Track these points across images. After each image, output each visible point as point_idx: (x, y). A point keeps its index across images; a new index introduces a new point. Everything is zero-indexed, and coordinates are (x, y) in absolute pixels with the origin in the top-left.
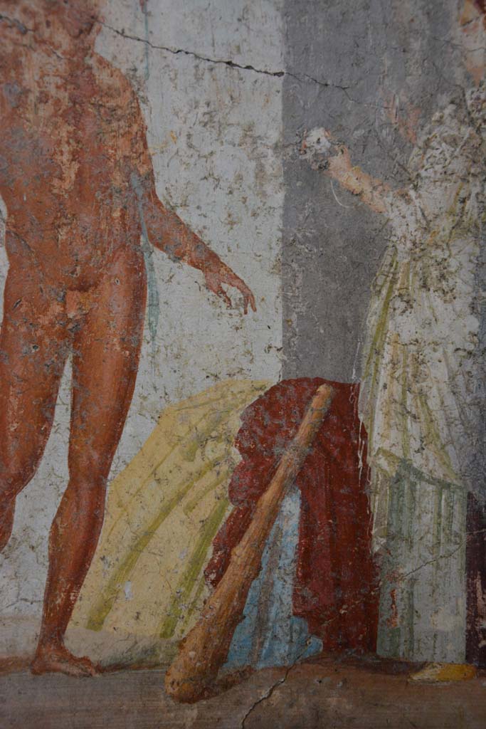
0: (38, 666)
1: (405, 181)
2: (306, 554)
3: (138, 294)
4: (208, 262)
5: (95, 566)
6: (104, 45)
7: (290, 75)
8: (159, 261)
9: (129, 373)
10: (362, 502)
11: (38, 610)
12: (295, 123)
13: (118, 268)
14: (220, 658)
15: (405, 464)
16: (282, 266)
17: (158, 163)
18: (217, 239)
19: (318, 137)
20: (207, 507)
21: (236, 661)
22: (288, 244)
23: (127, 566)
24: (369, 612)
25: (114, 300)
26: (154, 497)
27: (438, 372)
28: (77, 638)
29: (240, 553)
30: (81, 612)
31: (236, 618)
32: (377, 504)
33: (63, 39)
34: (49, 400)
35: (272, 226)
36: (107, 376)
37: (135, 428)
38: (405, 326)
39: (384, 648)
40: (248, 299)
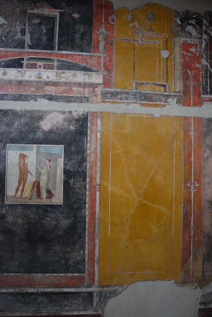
0: (20, 198)
1: (43, 169)
2: (36, 191)
3: (27, 176)
4: (31, 174)
5: (24, 192)
6: (26, 161)
7: (36, 163)
8: (28, 174)
9: (26, 180)
10: (40, 188)
11: (20, 194)
12: (36, 166)
13: (26, 174)
14: (31, 197)
15: (42, 186)
16: (35, 174)
17: (28, 168)
18: (32, 172)
19: (38, 167)
20: (31, 188)
21: (32, 198)
22: (36, 173)
23: (25, 192)
24: (40, 195)
25: (25, 176)
26: (27, 188)
27: (44, 181)
28: (23, 196)
29: (32, 191)
30: (23, 194)
31: (32, 195)
32: (41, 188)
33: (23, 161)
34: (21, 182)
35: (35, 172)
36: (25, 180)
37: (26, 184)
38: (43, 178)
39: (41, 197)
40: (33, 176)
